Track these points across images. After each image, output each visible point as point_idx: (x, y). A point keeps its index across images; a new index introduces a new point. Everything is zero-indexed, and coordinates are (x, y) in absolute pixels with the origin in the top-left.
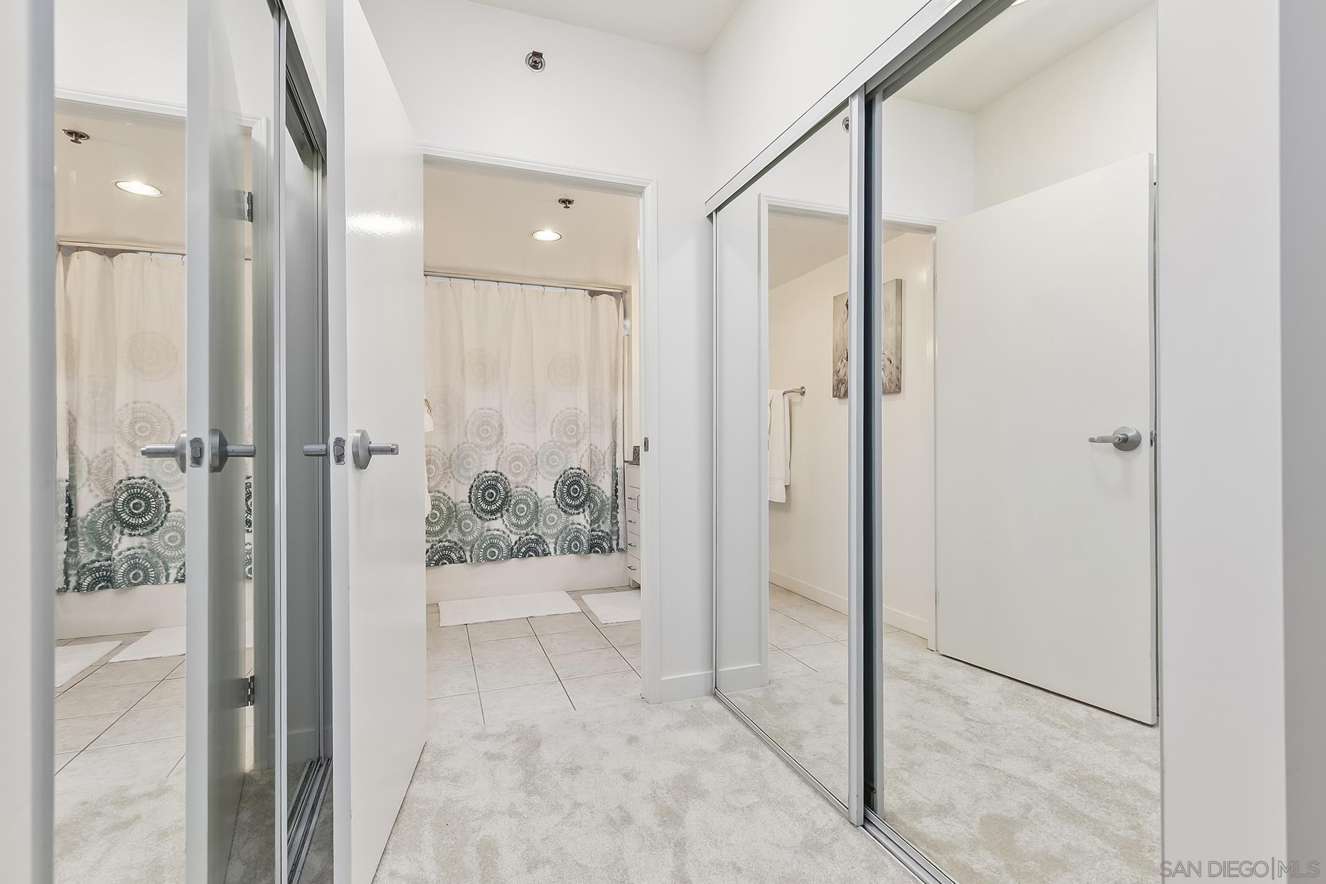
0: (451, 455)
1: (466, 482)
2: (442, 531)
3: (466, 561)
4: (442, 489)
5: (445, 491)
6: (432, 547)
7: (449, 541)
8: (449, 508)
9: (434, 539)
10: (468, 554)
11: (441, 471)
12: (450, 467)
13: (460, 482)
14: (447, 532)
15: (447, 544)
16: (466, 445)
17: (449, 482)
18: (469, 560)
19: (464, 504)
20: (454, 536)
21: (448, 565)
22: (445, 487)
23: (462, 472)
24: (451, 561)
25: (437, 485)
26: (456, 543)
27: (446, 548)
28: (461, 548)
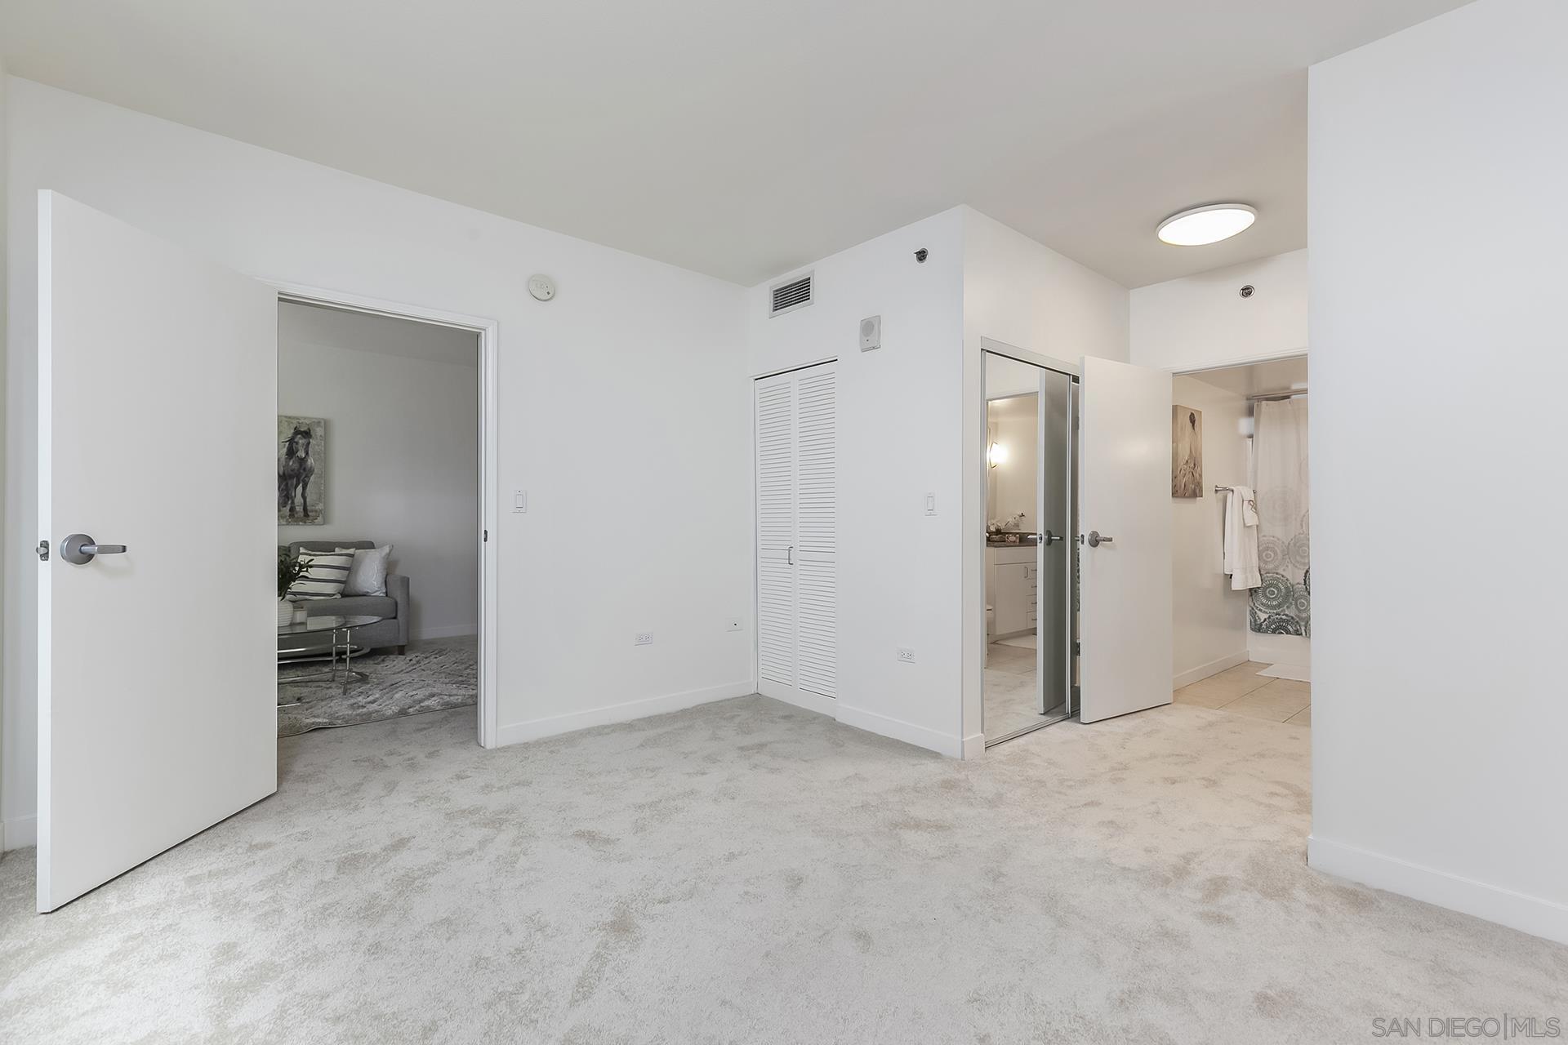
0: (1289, 544)
1: (1302, 567)
2: (1279, 606)
3: (1301, 634)
4: (1280, 571)
5: (1284, 573)
6: (1269, 617)
7: (1287, 615)
8: (1287, 588)
9: (1272, 611)
10: (1303, 628)
11: (1280, 556)
12: (1288, 554)
13: (1296, 567)
14: (1285, 607)
15: (1284, 617)
16: (1302, 536)
17: (1287, 566)
18: (1304, 634)
19: (1300, 586)
20: (1292, 612)
21: (1285, 635)
22: (1284, 570)
23: (1298, 558)
24: (1288, 632)
25: (1277, 567)
26: (1292, 618)
27: (1284, 621)
28: (1297, 622)
